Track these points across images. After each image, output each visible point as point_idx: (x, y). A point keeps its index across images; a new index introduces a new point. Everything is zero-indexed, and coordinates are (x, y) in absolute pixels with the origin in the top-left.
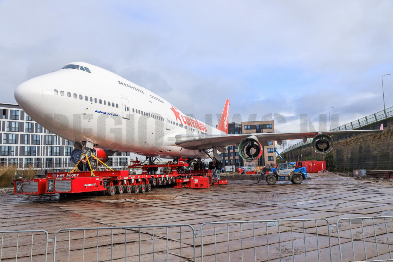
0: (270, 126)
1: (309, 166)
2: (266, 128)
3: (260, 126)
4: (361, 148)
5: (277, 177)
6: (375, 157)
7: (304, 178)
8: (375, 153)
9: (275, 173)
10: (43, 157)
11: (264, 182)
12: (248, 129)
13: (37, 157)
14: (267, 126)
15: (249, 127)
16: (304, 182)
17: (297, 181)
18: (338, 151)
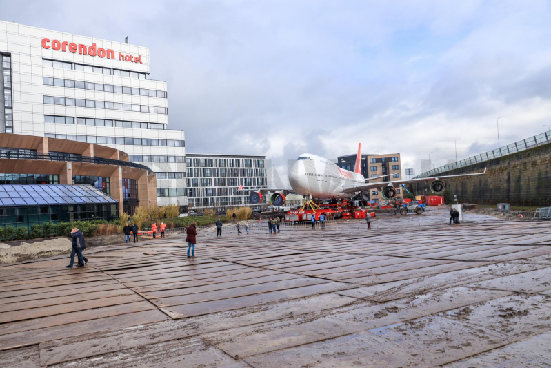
0: (396, 159)
1: (431, 201)
2: (392, 161)
3: (385, 159)
4: (481, 181)
5: (407, 211)
6: (491, 190)
7: (424, 211)
8: (491, 186)
9: (406, 208)
10: (201, 198)
11: (399, 213)
12: (373, 162)
13: (196, 197)
14: (393, 159)
15: (374, 160)
16: (423, 213)
17: (419, 212)
18: (463, 184)
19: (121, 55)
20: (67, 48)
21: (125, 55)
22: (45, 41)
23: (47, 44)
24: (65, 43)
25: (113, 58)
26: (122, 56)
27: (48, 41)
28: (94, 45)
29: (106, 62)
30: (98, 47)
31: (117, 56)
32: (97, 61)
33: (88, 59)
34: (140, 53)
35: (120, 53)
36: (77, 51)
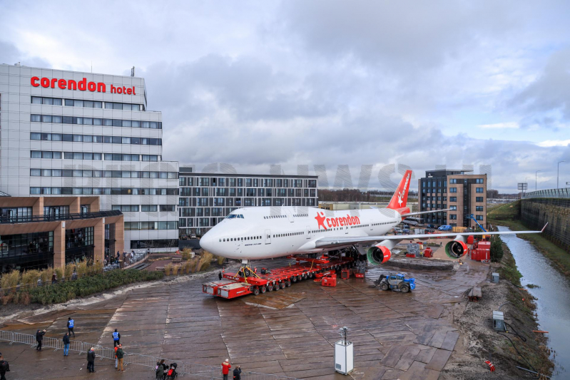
0: (481, 181)
2: (475, 183)
3: (468, 180)
12: (453, 183)
14: (478, 181)
15: (455, 180)
17: (404, 290)
19: (112, 88)
20: (56, 84)
21: (116, 87)
22: (34, 79)
23: (36, 82)
24: (54, 80)
25: (104, 91)
26: (114, 88)
27: (38, 79)
28: (85, 79)
29: (97, 96)
30: (88, 81)
31: (108, 88)
32: (87, 95)
33: (78, 94)
34: (134, 84)
35: (112, 86)
36: (67, 87)
